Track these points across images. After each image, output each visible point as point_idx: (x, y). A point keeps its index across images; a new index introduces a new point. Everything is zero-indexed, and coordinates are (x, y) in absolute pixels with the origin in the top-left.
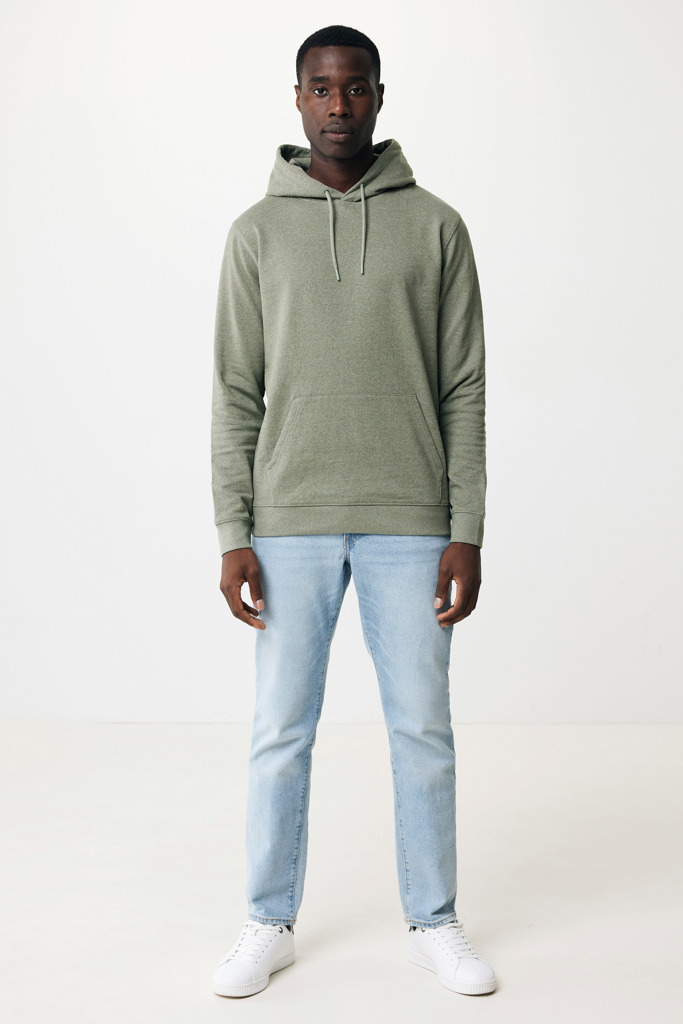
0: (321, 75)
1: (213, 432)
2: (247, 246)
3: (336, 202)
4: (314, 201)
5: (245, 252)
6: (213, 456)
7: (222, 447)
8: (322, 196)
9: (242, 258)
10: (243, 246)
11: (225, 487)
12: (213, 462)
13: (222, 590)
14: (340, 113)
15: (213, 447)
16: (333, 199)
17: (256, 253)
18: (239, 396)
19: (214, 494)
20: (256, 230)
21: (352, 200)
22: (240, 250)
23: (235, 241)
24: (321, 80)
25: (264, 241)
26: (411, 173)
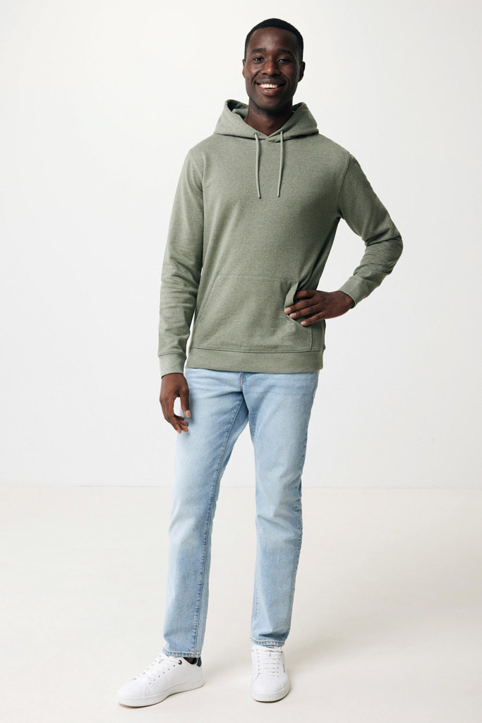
0: (260, 47)
1: (162, 293)
2: (196, 167)
3: (262, 141)
4: (246, 140)
5: (194, 171)
6: (161, 310)
7: (167, 303)
8: (252, 137)
9: (192, 176)
10: (194, 168)
11: (167, 330)
12: (160, 313)
13: (161, 401)
14: (271, 73)
15: (161, 304)
16: (259, 140)
17: (202, 173)
18: (183, 270)
19: (159, 336)
20: (204, 157)
21: (273, 141)
22: (191, 170)
23: (189, 163)
24: (260, 50)
25: (208, 166)
26: (316, 125)
